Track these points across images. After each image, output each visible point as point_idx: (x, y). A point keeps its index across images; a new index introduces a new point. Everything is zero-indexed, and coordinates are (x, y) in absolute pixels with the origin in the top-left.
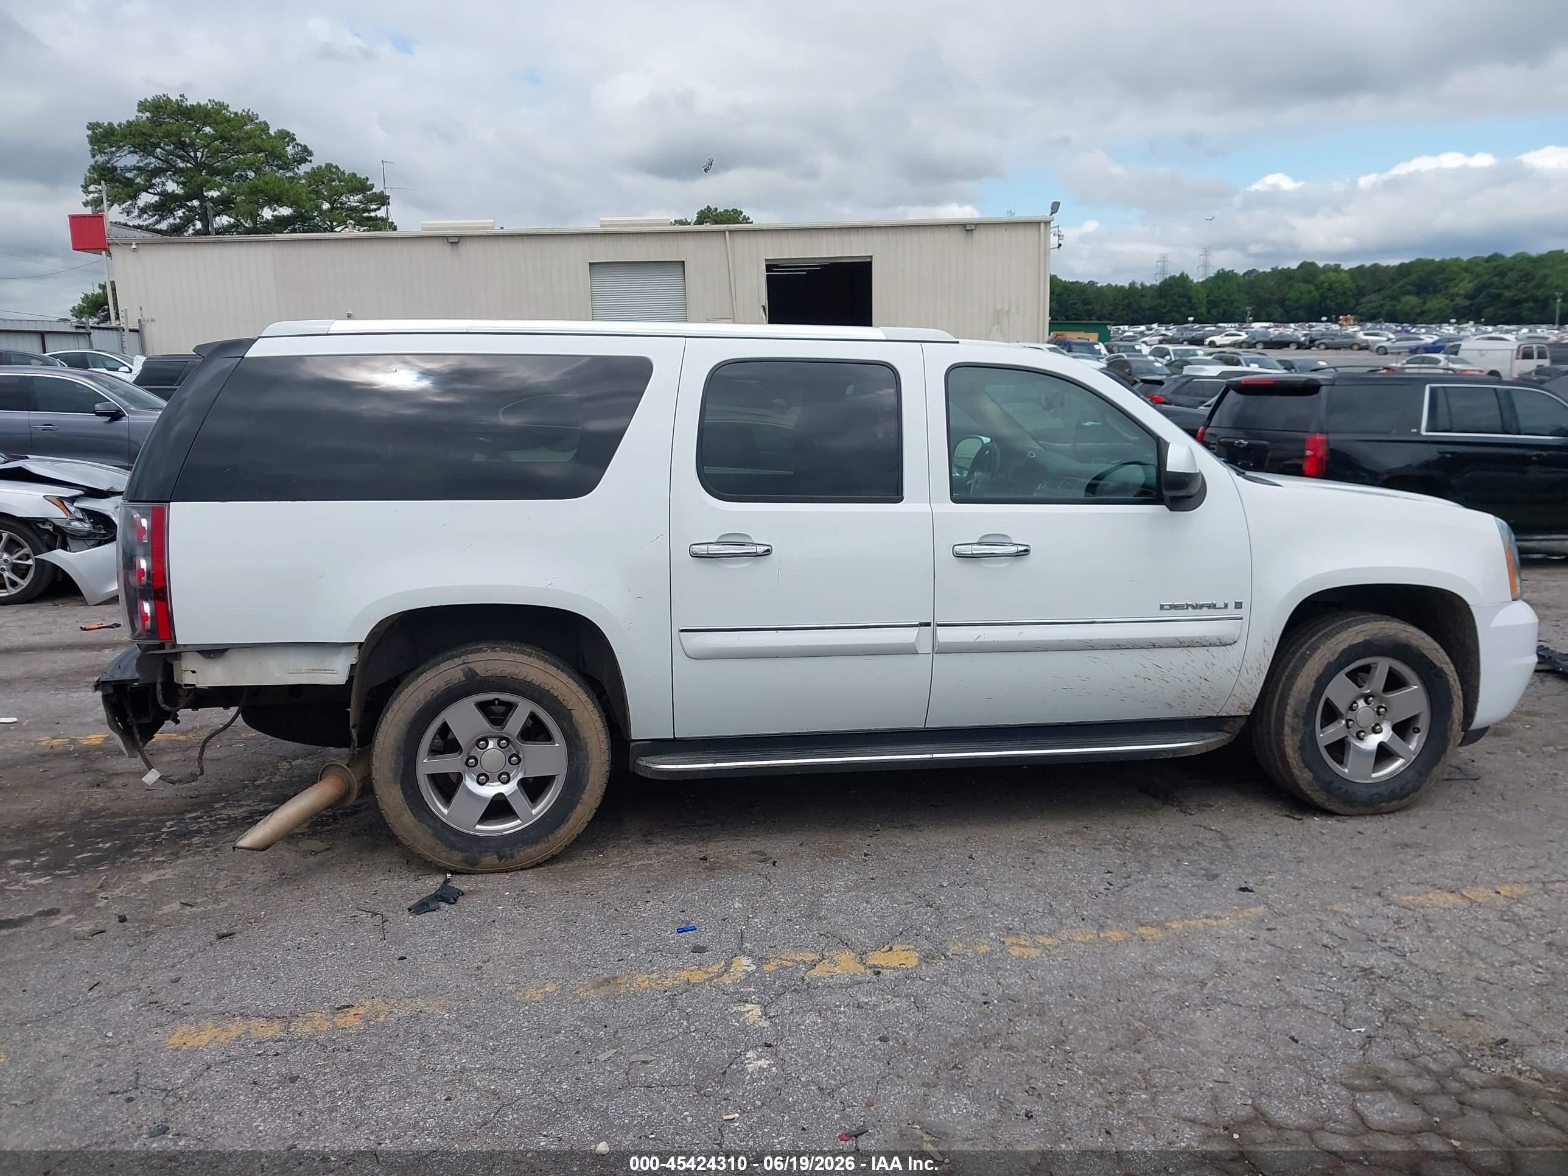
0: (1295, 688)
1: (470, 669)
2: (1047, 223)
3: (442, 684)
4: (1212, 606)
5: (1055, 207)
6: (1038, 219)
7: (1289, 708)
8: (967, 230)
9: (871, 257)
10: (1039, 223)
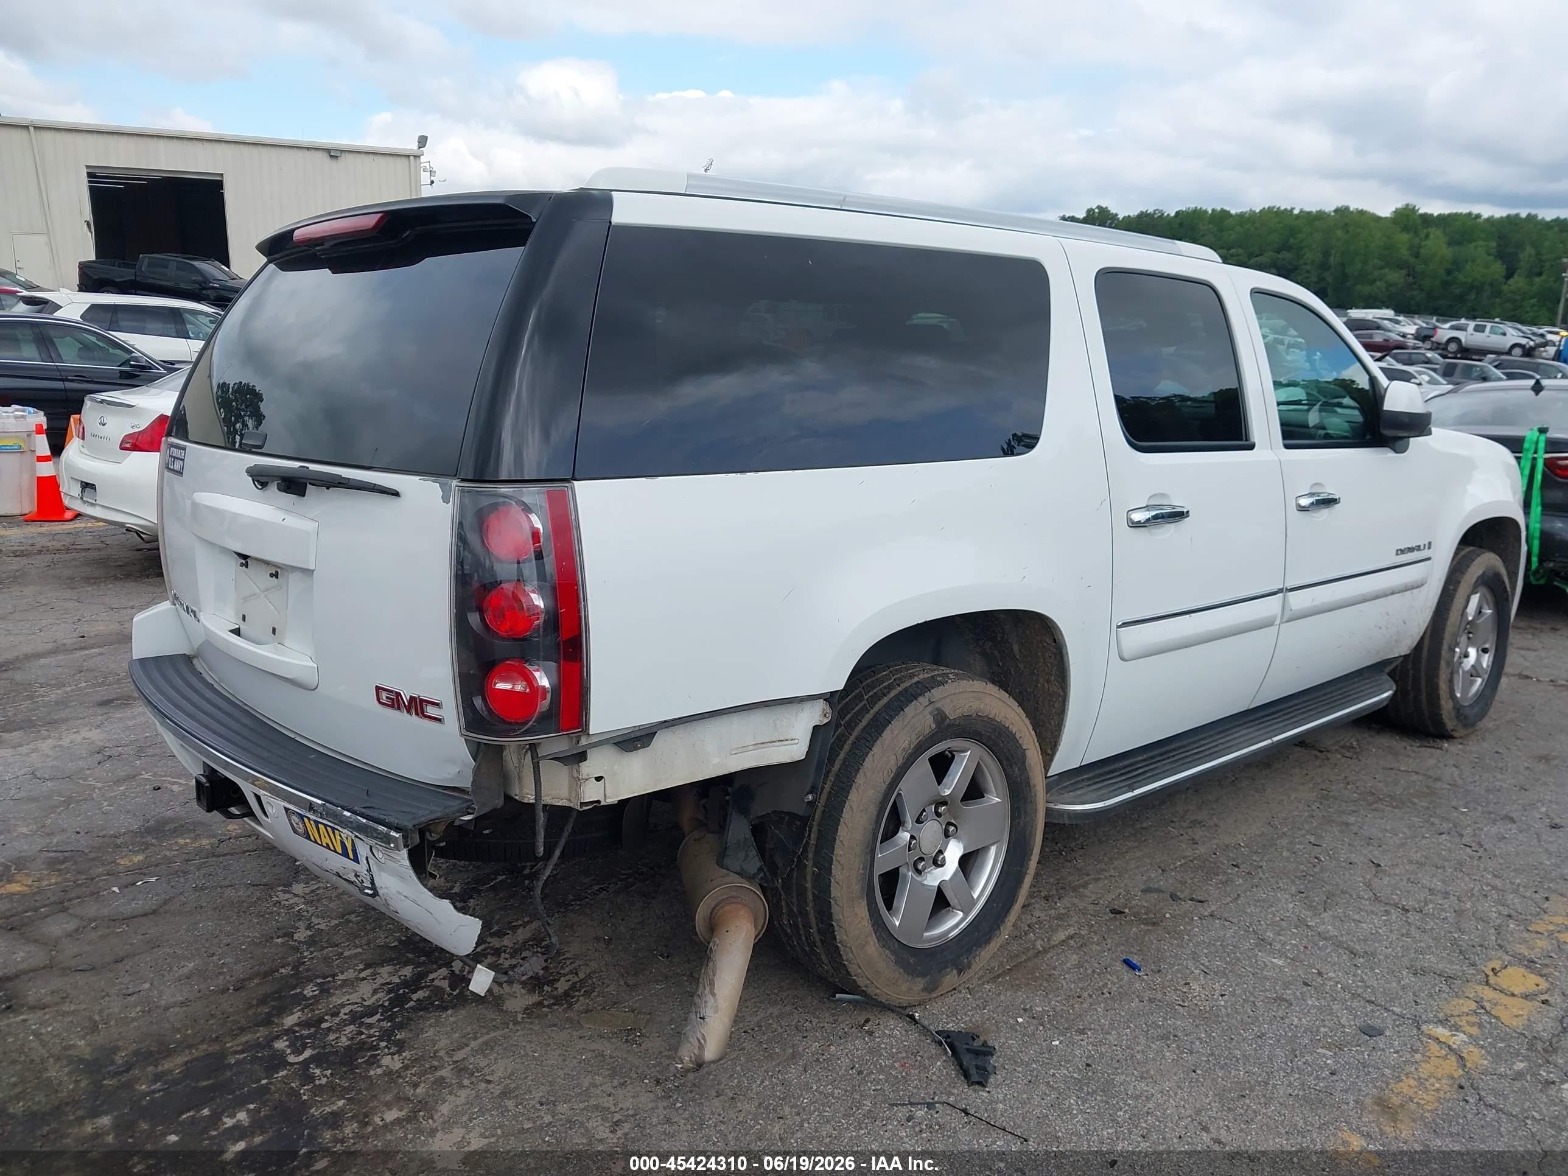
0: (1449, 623)
1: (938, 709)
2: (417, 157)
3: (914, 736)
4: (1418, 548)
5: (423, 141)
6: (407, 153)
7: (1445, 642)
8: (331, 156)
9: (222, 175)
10: (409, 156)
